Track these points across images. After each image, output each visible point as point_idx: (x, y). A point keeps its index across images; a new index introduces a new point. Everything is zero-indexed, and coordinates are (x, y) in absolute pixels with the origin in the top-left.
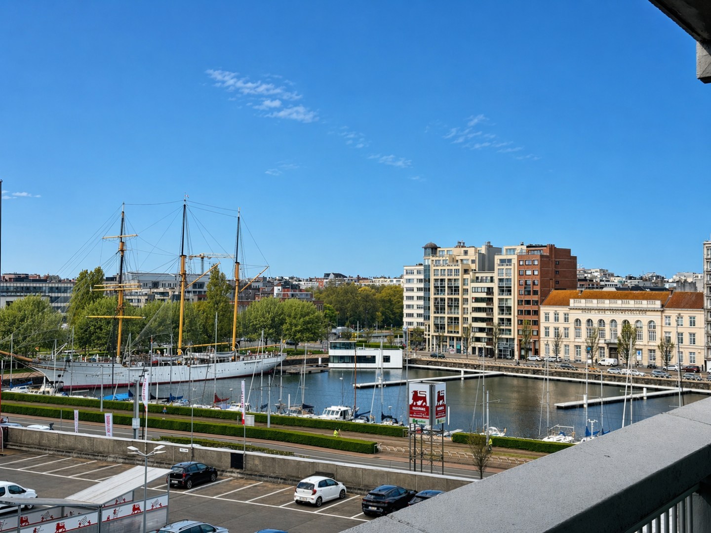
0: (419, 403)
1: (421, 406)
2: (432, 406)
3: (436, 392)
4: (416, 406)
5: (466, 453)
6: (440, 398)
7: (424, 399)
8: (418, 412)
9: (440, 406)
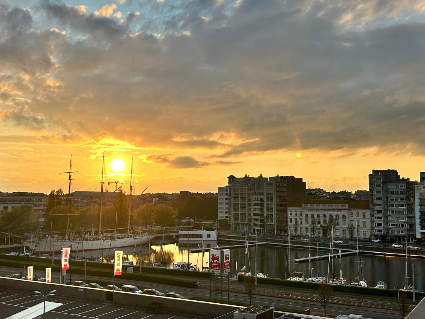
0: (215, 261)
1: (216, 263)
2: (222, 264)
3: (225, 254)
4: (214, 263)
5: (242, 287)
6: (227, 258)
7: (218, 259)
8: (215, 266)
9: (226, 263)
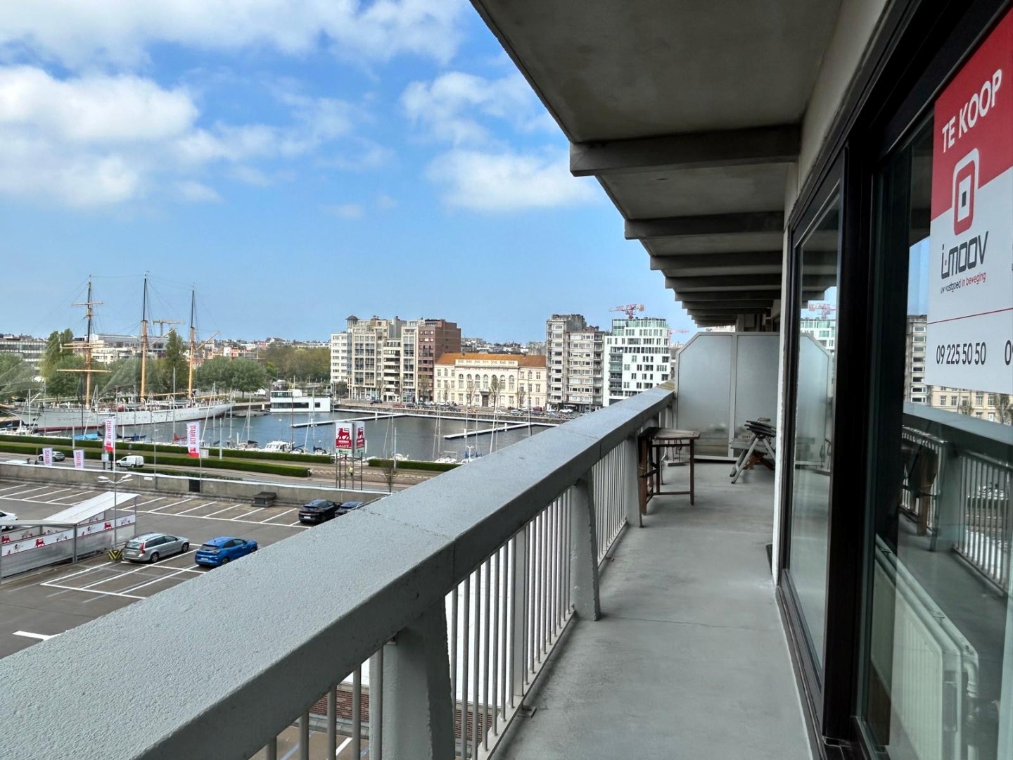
0: (344, 437)
1: (345, 440)
2: (353, 441)
3: (357, 428)
4: (342, 439)
5: (379, 473)
6: (360, 433)
7: (348, 434)
8: (344, 444)
9: (359, 439)
